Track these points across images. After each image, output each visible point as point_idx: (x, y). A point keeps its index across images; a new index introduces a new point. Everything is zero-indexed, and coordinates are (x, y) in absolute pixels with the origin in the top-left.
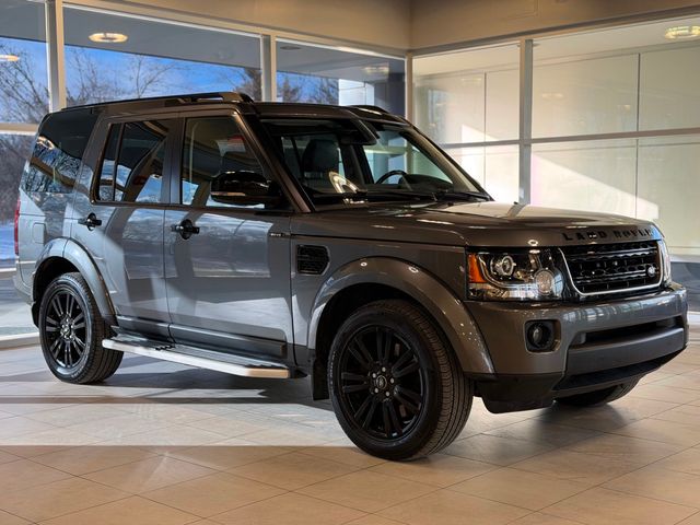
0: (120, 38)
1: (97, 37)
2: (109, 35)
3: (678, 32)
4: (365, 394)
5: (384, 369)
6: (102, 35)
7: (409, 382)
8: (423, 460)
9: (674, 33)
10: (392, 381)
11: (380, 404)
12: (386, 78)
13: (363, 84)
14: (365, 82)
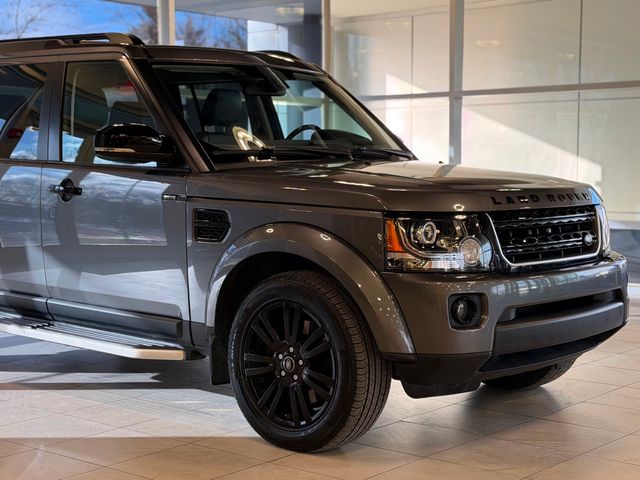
4: (270, 377)
5: (291, 350)
7: (320, 363)
8: (335, 451)
10: (301, 362)
11: (286, 390)
12: (301, 20)
13: (275, 26)
14: (278, 24)
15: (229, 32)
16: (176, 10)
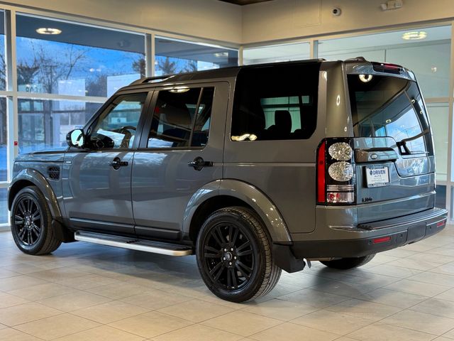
0: (56, 31)
1: (41, 31)
2: (50, 29)
3: (412, 36)
6: (45, 29)
9: (409, 36)
12: (227, 60)
14: (214, 63)
15: (189, 64)
16: (156, 55)
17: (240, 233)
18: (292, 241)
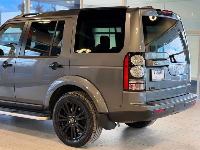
12: (74, 6)
13: (65, 7)
14: (66, 7)
15: (52, 7)
17: (79, 107)
18: (109, 112)
